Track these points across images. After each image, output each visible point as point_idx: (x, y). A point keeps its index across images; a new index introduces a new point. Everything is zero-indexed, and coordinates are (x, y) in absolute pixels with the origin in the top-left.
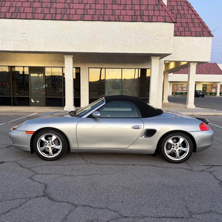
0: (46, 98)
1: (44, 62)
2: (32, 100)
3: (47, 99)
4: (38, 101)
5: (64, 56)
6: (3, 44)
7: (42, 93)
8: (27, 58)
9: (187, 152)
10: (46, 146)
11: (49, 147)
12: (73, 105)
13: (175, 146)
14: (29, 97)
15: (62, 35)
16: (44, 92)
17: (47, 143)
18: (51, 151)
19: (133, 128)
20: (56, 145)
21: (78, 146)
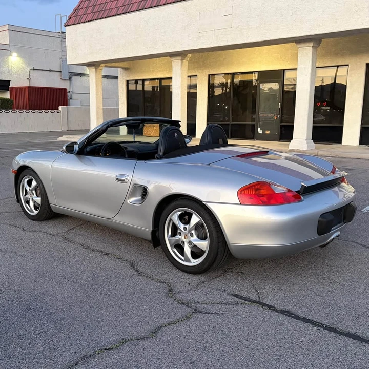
0: (282, 126)
1: (283, 60)
2: (259, 129)
3: (283, 128)
4: (267, 132)
5: (298, 46)
6: (199, 38)
7: (275, 118)
9: (204, 250)
10: (27, 196)
11: (30, 197)
12: (306, 140)
13: (182, 231)
14: (254, 125)
15: (288, 6)
16: (279, 114)
17: (28, 190)
18: (32, 204)
19: (117, 179)
20: (37, 196)
21: (56, 203)
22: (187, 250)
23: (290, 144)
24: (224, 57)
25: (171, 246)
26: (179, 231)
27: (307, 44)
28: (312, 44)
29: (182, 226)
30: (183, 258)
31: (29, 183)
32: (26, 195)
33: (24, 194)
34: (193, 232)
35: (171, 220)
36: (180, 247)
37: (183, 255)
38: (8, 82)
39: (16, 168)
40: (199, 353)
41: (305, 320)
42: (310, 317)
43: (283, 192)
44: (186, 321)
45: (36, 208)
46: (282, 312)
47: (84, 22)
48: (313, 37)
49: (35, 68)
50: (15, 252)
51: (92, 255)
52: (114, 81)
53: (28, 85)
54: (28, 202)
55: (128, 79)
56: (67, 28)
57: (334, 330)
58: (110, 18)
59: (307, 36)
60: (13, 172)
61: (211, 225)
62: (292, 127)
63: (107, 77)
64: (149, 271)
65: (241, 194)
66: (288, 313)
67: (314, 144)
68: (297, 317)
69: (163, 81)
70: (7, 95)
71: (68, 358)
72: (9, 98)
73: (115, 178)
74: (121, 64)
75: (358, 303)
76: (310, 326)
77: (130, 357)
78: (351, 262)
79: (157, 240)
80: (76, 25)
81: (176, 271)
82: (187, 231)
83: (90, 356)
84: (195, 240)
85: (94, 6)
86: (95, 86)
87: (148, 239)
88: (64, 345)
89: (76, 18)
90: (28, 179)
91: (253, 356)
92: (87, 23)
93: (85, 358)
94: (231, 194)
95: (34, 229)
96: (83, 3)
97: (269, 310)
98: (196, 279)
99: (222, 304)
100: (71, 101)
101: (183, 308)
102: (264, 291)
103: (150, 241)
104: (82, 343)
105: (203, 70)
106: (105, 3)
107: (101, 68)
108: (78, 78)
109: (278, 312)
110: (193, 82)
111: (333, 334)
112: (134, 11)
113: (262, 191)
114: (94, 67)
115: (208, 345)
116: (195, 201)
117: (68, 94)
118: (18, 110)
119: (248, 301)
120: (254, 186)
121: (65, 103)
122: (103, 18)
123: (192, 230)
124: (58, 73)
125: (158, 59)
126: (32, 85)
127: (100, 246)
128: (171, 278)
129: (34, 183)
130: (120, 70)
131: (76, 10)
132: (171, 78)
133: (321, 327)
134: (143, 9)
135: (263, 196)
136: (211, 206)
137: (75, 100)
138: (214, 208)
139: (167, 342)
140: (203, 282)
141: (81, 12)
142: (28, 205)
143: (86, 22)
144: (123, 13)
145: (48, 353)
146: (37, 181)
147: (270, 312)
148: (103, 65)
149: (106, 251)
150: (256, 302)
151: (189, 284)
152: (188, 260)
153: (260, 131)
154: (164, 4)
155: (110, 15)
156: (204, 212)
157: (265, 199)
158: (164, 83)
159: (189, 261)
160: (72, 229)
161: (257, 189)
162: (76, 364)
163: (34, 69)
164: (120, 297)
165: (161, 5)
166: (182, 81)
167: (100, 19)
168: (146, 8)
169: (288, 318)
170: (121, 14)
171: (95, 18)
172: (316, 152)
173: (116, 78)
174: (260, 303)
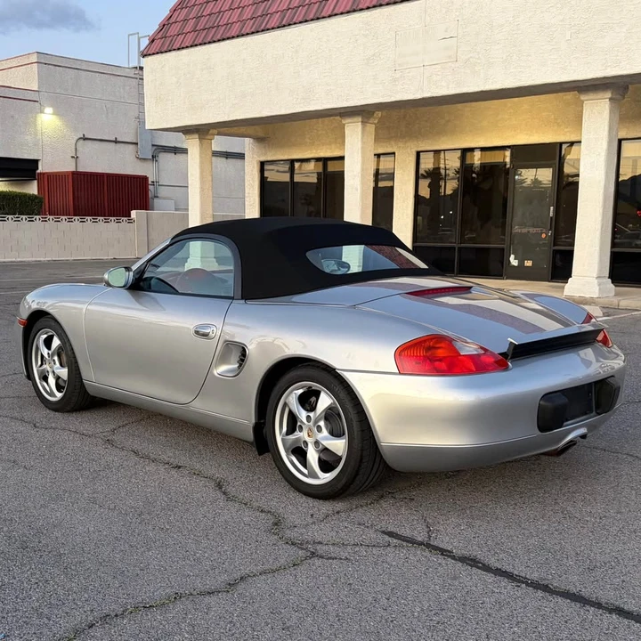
0: (555, 252)
1: (559, 125)
2: (512, 257)
3: (558, 256)
4: (528, 263)
5: (583, 97)
6: (395, 80)
7: (544, 236)
8: (507, 117)
9: (340, 455)
10: (44, 366)
11: (49, 369)
12: (597, 278)
13: (304, 424)
14: (503, 249)
15: (562, 21)
16: (551, 229)
17: (46, 356)
18: (52, 381)
19: (197, 332)
20: (61, 365)
21: (94, 378)
22: (313, 456)
23: (567, 286)
24: (447, 118)
25: (286, 451)
26: (299, 424)
27: (601, 95)
28: (609, 95)
29: (302, 414)
30: (305, 471)
31: (48, 343)
32: (42, 364)
33: (39, 363)
34: (322, 423)
35: (285, 405)
36: (300, 453)
37: (305, 467)
38: (36, 162)
39: (25, 315)
40: (301, 615)
41: (499, 572)
42: (509, 569)
43: (475, 353)
44: (292, 569)
45: (59, 388)
46: (463, 560)
47: (179, 49)
48: (612, 81)
49: (86, 136)
50: (14, 462)
51: (152, 467)
52: (237, 162)
53: (73, 169)
54: (45, 378)
55: (263, 159)
56: (146, 59)
57: (546, 588)
58: (228, 42)
59: (597, 79)
60: (20, 322)
61: (351, 410)
62: (571, 253)
63: (227, 155)
64: (247, 495)
65: (400, 355)
66: (472, 562)
67: (612, 286)
68: (486, 568)
69: (330, 163)
70: (32, 189)
71: (79, 618)
72: (36, 193)
73: (192, 332)
74: (250, 130)
75: (601, 549)
76: (504, 582)
77: (184, 618)
78: (613, 487)
79: (262, 441)
80: (164, 55)
81: (293, 495)
82: (311, 423)
83: (116, 616)
84: (326, 439)
85: (198, 18)
86: (198, 171)
87: (249, 440)
88: (74, 600)
89: (165, 40)
90: (45, 336)
91: (392, 621)
92: (184, 51)
93: (106, 618)
94: (384, 356)
95: (53, 425)
96: (176, 13)
97: (440, 557)
98: (325, 507)
99: (361, 545)
100: (156, 200)
101: (292, 550)
102: (441, 528)
103: (252, 443)
104: (107, 597)
105: (406, 142)
106: (219, 12)
107: (209, 137)
108: (170, 156)
109: (456, 560)
110: (385, 165)
111: (540, 593)
112: (273, 28)
113: (440, 351)
114: (197, 136)
115: (319, 604)
116: (324, 369)
117: (151, 187)
118: (51, 217)
119: (408, 541)
120: (425, 341)
121: (145, 204)
122: (214, 42)
123: (320, 420)
124: (131, 146)
125: (320, 120)
126: (80, 169)
127: (169, 454)
128: (283, 505)
129: (56, 342)
130: (247, 140)
131: (164, 26)
132: (342, 158)
133: (523, 583)
134: (289, 25)
135: (440, 360)
136: (350, 377)
137: (164, 198)
138: (354, 380)
139: (252, 598)
140: (338, 512)
141: (174, 29)
142: (45, 384)
143: (183, 48)
144: (253, 33)
145: (46, 611)
146: (60, 340)
147: (441, 559)
148: (215, 131)
149: (175, 462)
150: (421, 544)
151: (312, 515)
152: (313, 475)
153: (514, 262)
154: (330, 16)
155: (228, 35)
156: (338, 388)
157: (443, 366)
158: (332, 167)
159: (315, 476)
160: (123, 426)
161: (429, 348)
162: (91, 626)
163: (85, 139)
164: (185, 533)
165: (324, 17)
166: (363, 163)
167: (210, 43)
168: (295, 24)
169: (469, 568)
170: (248, 34)
171: (200, 41)
172: (615, 301)
173: (241, 156)
174: (428, 546)
